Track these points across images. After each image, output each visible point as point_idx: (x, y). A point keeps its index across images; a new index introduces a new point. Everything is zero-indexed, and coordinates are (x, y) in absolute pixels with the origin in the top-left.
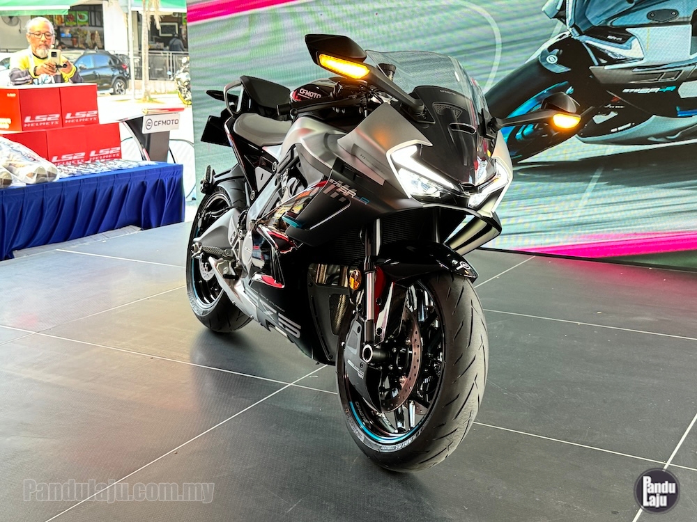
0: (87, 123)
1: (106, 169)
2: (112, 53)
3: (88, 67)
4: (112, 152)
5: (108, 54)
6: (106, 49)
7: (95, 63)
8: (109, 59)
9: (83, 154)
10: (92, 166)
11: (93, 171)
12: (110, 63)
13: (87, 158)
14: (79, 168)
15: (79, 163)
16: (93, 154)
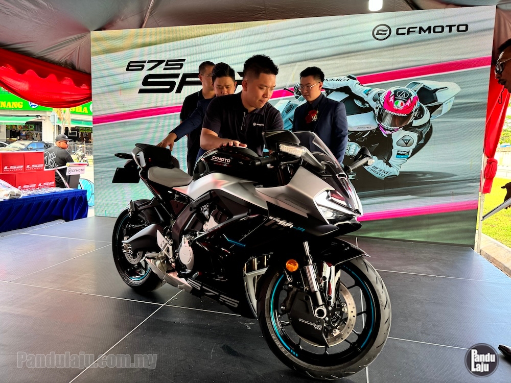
0: (37, 170)
1: (47, 192)
2: (46, 142)
3: (34, 148)
4: (50, 184)
5: (44, 143)
6: (43, 140)
7: (37, 146)
8: (44, 145)
9: (35, 185)
10: (40, 191)
11: (41, 193)
12: (45, 146)
13: (37, 187)
14: (33, 192)
15: (32, 189)
16: (40, 185)
